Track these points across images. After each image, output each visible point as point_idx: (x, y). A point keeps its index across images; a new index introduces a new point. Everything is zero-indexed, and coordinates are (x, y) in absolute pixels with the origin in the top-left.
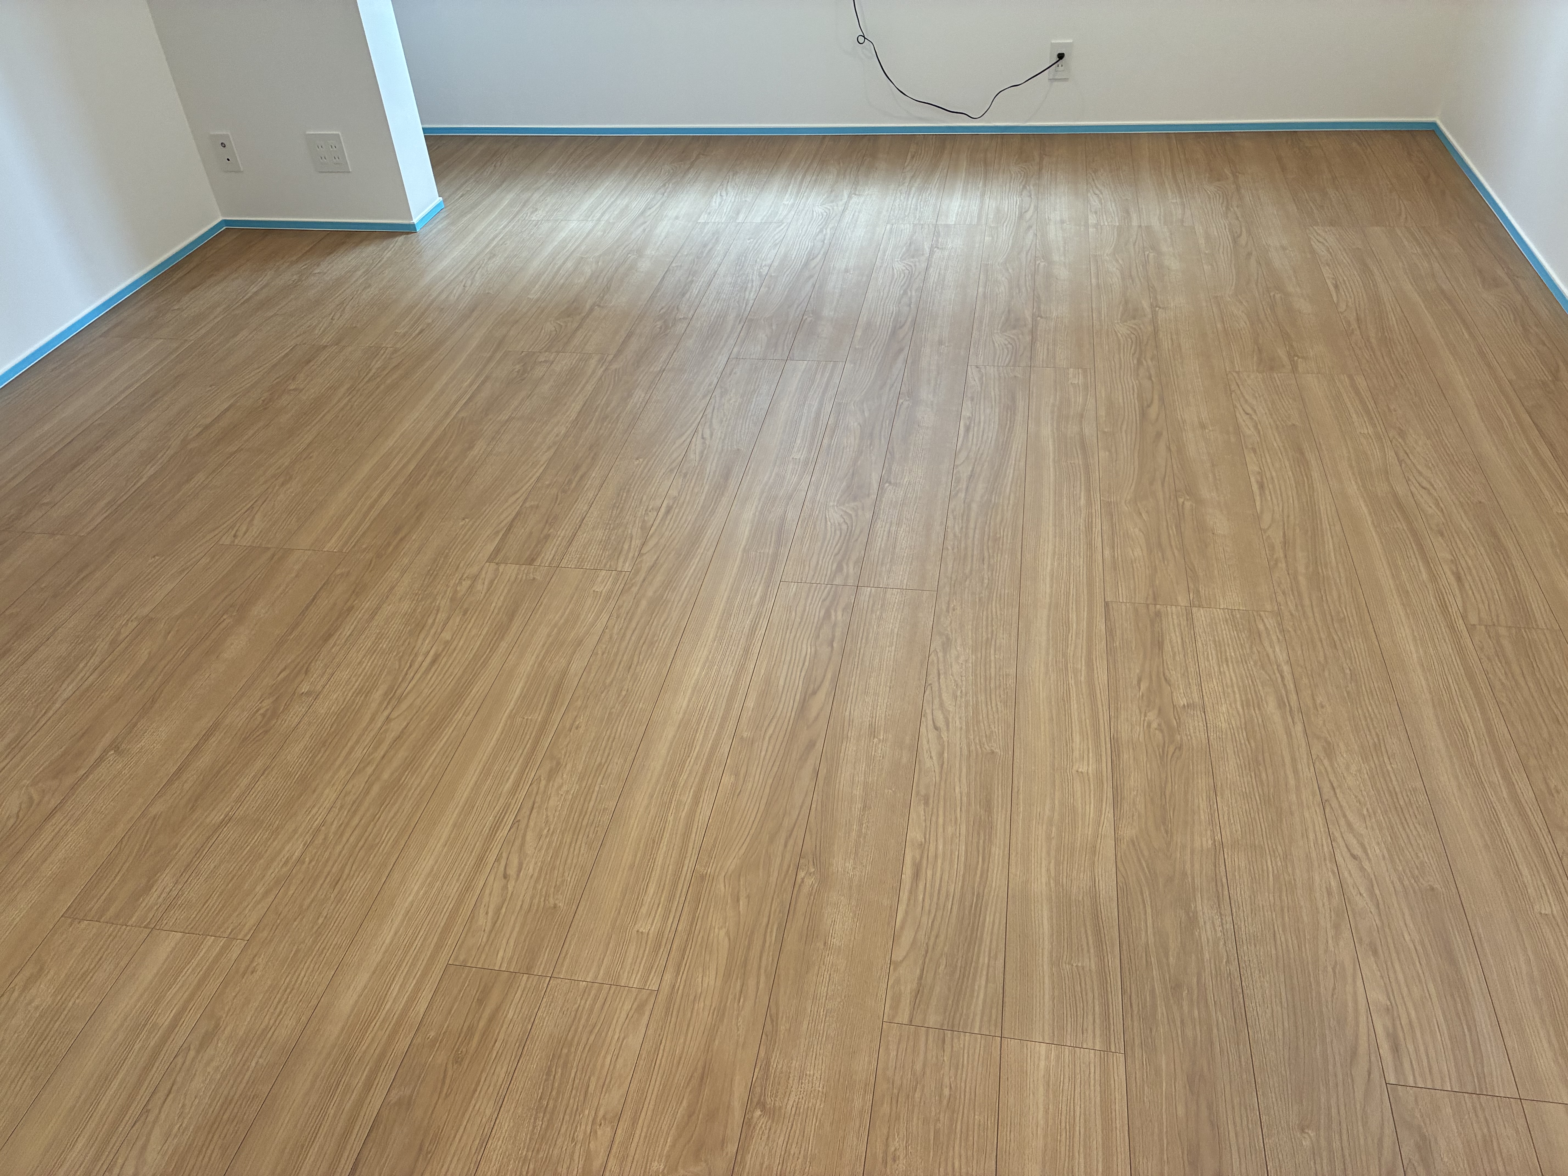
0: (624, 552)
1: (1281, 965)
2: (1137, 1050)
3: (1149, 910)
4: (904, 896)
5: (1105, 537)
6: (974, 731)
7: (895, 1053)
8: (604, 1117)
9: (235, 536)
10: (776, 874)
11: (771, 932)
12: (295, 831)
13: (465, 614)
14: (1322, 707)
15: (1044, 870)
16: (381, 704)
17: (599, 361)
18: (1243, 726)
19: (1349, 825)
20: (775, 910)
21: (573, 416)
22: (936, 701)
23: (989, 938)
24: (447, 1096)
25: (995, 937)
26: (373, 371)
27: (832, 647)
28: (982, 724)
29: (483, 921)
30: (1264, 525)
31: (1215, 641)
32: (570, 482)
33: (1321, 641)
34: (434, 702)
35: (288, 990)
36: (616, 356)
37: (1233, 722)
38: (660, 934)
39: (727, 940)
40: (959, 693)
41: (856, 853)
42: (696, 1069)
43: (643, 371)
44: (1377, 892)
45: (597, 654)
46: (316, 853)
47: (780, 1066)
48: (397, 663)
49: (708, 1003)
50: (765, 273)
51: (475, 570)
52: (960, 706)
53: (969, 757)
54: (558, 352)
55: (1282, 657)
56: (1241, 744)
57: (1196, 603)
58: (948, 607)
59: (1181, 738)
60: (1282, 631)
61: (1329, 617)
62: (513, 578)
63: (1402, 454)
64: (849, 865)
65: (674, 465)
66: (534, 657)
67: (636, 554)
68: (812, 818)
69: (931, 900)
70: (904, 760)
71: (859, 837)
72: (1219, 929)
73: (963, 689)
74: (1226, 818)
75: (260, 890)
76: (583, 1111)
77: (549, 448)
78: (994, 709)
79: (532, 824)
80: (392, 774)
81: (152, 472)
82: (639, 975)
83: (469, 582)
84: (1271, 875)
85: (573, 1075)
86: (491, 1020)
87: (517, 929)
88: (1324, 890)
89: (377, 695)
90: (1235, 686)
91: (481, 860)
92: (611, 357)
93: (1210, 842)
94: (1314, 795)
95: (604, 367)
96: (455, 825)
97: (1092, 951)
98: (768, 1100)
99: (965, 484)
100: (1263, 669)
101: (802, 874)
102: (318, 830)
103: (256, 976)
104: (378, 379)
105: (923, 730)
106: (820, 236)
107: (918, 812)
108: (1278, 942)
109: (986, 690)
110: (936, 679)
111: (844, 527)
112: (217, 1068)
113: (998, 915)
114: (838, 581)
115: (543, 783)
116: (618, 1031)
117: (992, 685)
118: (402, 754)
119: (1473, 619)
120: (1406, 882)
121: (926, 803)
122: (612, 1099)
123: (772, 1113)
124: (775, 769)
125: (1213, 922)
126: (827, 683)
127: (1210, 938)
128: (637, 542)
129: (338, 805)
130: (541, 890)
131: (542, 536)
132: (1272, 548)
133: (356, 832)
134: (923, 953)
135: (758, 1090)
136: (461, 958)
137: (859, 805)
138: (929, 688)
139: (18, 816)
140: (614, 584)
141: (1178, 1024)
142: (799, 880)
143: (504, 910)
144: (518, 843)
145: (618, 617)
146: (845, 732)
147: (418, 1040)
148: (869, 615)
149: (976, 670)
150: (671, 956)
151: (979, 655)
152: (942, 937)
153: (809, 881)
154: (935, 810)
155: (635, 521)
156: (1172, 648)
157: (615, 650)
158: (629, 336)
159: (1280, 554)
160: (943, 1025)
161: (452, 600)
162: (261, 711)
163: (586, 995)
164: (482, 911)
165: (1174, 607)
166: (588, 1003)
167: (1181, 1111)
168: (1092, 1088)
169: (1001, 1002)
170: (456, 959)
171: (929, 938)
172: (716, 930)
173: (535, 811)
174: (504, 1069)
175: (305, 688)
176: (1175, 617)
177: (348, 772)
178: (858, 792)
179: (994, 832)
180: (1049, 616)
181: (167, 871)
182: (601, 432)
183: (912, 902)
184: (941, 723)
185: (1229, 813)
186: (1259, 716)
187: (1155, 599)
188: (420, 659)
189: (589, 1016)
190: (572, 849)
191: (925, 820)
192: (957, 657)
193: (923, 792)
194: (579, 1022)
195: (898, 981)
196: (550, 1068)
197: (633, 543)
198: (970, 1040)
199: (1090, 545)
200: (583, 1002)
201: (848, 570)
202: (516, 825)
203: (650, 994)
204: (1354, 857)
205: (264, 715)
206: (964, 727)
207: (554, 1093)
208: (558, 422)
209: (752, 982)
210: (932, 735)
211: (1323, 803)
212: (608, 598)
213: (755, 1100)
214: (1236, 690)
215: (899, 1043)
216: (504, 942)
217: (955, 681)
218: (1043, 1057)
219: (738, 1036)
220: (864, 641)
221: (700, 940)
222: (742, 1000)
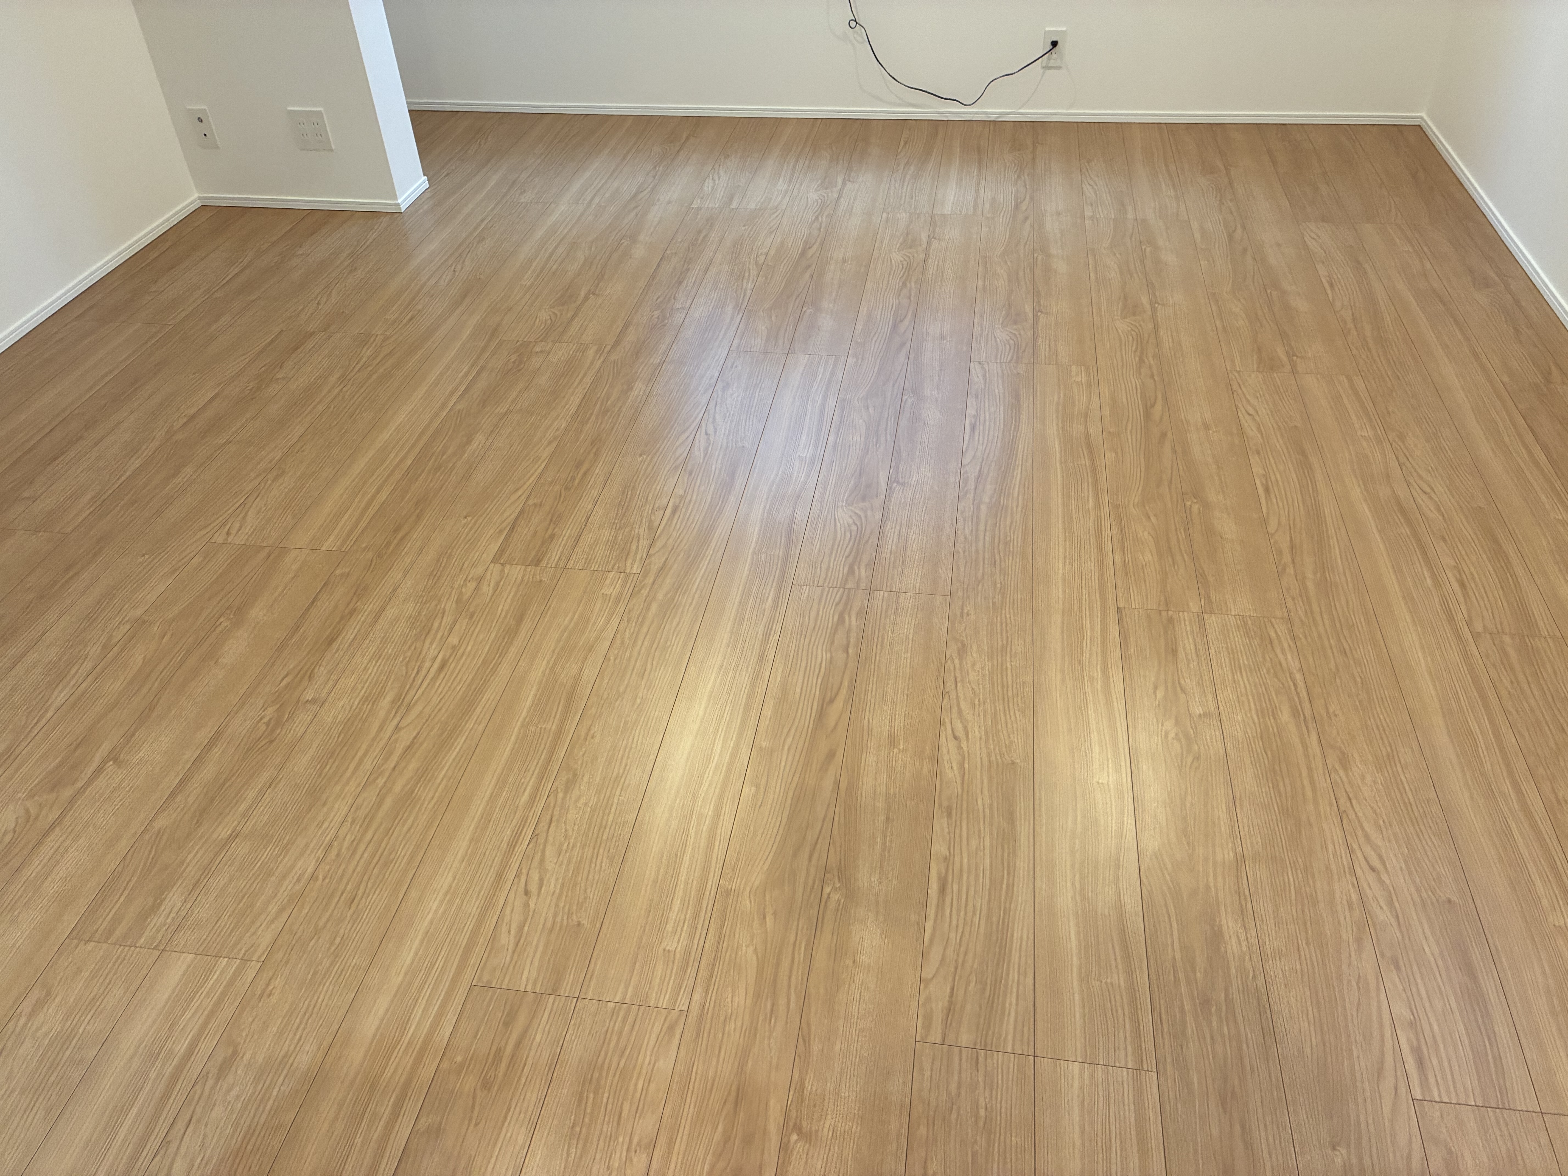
0: (632, 554)
1: (1306, 979)
2: (1169, 1068)
3: (1175, 925)
4: (932, 911)
5: (1115, 541)
6: (993, 741)
7: (929, 1074)
8: (639, 1144)
9: (228, 533)
10: (801, 890)
11: (800, 949)
12: (307, 845)
13: (472, 616)
14: (1336, 716)
15: (1069, 884)
16: (388, 712)
17: (597, 352)
18: (1259, 736)
19: (1367, 837)
20: (803, 928)
21: (573, 409)
22: (955, 710)
23: (1018, 954)
24: (476, 1125)
25: (1023, 954)
26: (364, 359)
27: (848, 652)
28: (1001, 734)
29: (506, 939)
30: (1271, 529)
31: (1227, 648)
32: (573, 478)
33: (1331, 648)
34: (444, 710)
35: (308, 1015)
36: (614, 347)
37: (1249, 731)
38: (687, 951)
39: (754, 958)
40: (977, 702)
41: (881, 866)
42: (729, 1093)
43: (642, 363)
44: (1397, 905)
45: (609, 660)
46: (329, 871)
47: (814, 1089)
48: (404, 668)
49: (739, 1024)
50: (761, 262)
51: (480, 571)
52: (979, 715)
53: (990, 767)
54: (554, 342)
55: (1294, 665)
56: (1258, 754)
57: (1208, 609)
58: (962, 613)
59: (1199, 748)
60: (1294, 638)
61: (1338, 625)
62: (519, 581)
63: (1402, 459)
64: (875, 879)
65: (678, 462)
66: (545, 662)
67: (645, 556)
68: (835, 832)
69: (958, 915)
70: (925, 770)
71: (884, 850)
72: (1244, 944)
73: (981, 697)
74: (1246, 830)
75: (273, 909)
76: (617, 1138)
77: (549, 443)
78: (1013, 718)
79: (551, 838)
80: (404, 786)
81: (137, 464)
82: (667, 996)
83: (474, 584)
84: (1292, 888)
85: (605, 1100)
86: (518, 1044)
87: (540, 949)
88: (1345, 903)
89: (385, 703)
90: (1249, 694)
91: (500, 876)
92: (609, 347)
93: (1231, 854)
94: (1331, 805)
95: (602, 359)
96: (471, 840)
97: (1120, 967)
98: (804, 1124)
99: (973, 484)
100: (1277, 677)
101: (827, 890)
102: (330, 845)
103: (274, 999)
104: (370, 368)
105: (943, 739)
106: (816, 225)
107: (941, 825)
108: (1303, 957)
109: (1004, 698)
110: (953, 687)
111: (854, 528)
112: (238, 1097)
113: (1025, 930)
114: (850, 584)
115: (560, 795)
116: (648, 1053)
117: (1010, 694)
118: (413, 765)
119: (1478, 627)
120: (1424, 895)
121: (949, 815)
122: (646, 1125)
123: (807, 1137)
124: (796, 780)
125: (1238, 936)
126: (844, 691)
127: (1236, 951)
128: (644, 543)
129: (350, 819)
130: (563, 908)
131: (547, 536)
132: (1280, 553)
133: (370, 848)
134: (953, 970)
135: (794, 1113)
136: (486, 978)
137: (882, 818)
138: (947, 696)
139: (15, 832)
140: (623, 586)
141: (1209, 1040)
142: (825, 896)
143: (526, 928)
144: (537, 858)
145: (628, 621)
146: (865, 741)
147: (445, 1065)
148: (883, 620)
149: (993, 678)
150: (699, 976)
151: (995, 662)
152: (970, 955)
153: (835, 897)
154: (958, 823)
155: (641, 521)
156: (1186, 654)
157: (627, 654)
158: (627, 325)
159: (1287, 558)
160: (975, 1044)
161: (458, 601)
162: (265, 720)
163: (614, 1017)
164: (504, 928)
165: (1186, 614)
166: (617, 1024)
167: (1215, 1132)
168: (1127, 1108)
169: (1032, 1020)
170: (480, 979)
171: (958, 955)
172: (744, 948)
173: (553, 824)
174: (535, 1095)
175: (309, 695)
176: (1187, 623)
177: (359, 784)
178: (880, 804)
179: (1018, 845)
180: (1063, 623)
181: (175, 889)
182: (603, 426)
183: (939, 917)
184: (960, 733)
185: (1248, 825)
186: (1274, 725)
187: (1167, 605)
188: (427, 664)
189: (619, 1039)
190: (593, 865)
191: (949, 833)
192: (974, 665)
193: (945, 803)
194: (609, 1044)
195: (928, 999)
196: (581, 1094)
197: (641, 543)
198: (1003, 1061)
199: (1100, 549)
200: (612, 1024)
201: (860, 573)
202: (535, 839)
203: (679, 1016)
204: (1373, 869)
205: (267, 724)
206: (983, 737)
207: (587, 1120)
208: (558, 416)
209: (782, 1001)
210: (952, 744)
211: (1341, 815)
212: (618, 600)
213: (791, 1124)
214: (1250, 698)
215: (933, 1063)
216: (529, 961)
217: (973, 689)
218: (1077, 1077)
219: (771, 1057)
220: (879, 647)
221: (727, 959)
222: (773, 1021)
